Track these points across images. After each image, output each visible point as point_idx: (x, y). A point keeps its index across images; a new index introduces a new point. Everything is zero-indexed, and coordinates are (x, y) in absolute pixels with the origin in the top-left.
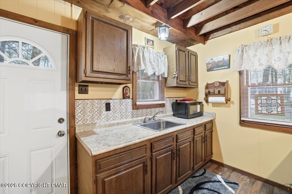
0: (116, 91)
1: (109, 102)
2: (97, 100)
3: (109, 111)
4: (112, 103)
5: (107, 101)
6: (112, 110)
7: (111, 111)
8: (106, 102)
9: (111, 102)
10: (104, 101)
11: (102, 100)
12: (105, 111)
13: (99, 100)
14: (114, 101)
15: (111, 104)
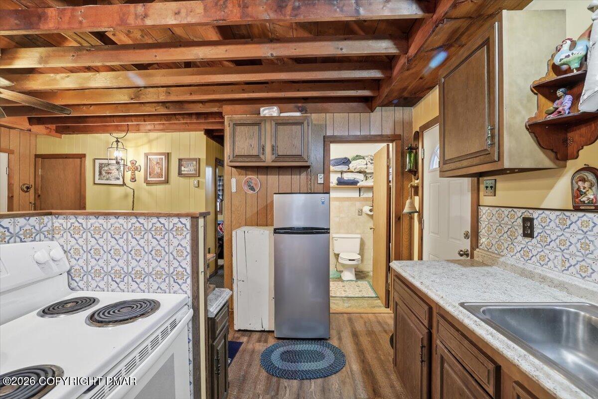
0: (551, 187)
1: (531, 217)
2: (506, 209)
3: (530, 239)
4: (539, 219)
5: (525, 214)
6: (539, 238)
7: (534, 241)
8: (523, 216)
9: (535, 215)
10: (519, 213)
11: (515, 210)
12: (522, 235)
13: (510, 209)
14: (543, 215)
15: (535, 222)
